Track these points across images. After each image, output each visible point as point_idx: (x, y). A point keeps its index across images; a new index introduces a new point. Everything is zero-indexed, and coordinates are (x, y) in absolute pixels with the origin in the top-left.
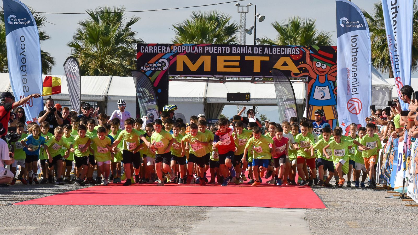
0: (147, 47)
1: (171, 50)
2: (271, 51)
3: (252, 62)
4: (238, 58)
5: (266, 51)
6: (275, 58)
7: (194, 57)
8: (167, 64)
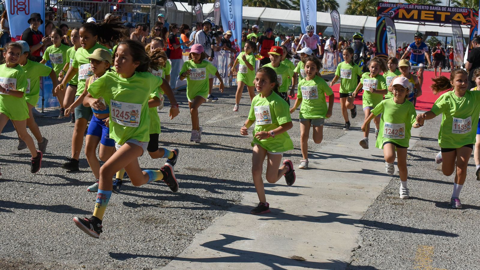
0: (383, 4)
1: (396, 6)
2: (452, 10)
3: (440, 15)
4: (433, 13)
5: (449, 10)
6: (453, 14)
7: (408, 11)
8: (394, 14)
